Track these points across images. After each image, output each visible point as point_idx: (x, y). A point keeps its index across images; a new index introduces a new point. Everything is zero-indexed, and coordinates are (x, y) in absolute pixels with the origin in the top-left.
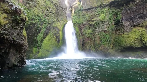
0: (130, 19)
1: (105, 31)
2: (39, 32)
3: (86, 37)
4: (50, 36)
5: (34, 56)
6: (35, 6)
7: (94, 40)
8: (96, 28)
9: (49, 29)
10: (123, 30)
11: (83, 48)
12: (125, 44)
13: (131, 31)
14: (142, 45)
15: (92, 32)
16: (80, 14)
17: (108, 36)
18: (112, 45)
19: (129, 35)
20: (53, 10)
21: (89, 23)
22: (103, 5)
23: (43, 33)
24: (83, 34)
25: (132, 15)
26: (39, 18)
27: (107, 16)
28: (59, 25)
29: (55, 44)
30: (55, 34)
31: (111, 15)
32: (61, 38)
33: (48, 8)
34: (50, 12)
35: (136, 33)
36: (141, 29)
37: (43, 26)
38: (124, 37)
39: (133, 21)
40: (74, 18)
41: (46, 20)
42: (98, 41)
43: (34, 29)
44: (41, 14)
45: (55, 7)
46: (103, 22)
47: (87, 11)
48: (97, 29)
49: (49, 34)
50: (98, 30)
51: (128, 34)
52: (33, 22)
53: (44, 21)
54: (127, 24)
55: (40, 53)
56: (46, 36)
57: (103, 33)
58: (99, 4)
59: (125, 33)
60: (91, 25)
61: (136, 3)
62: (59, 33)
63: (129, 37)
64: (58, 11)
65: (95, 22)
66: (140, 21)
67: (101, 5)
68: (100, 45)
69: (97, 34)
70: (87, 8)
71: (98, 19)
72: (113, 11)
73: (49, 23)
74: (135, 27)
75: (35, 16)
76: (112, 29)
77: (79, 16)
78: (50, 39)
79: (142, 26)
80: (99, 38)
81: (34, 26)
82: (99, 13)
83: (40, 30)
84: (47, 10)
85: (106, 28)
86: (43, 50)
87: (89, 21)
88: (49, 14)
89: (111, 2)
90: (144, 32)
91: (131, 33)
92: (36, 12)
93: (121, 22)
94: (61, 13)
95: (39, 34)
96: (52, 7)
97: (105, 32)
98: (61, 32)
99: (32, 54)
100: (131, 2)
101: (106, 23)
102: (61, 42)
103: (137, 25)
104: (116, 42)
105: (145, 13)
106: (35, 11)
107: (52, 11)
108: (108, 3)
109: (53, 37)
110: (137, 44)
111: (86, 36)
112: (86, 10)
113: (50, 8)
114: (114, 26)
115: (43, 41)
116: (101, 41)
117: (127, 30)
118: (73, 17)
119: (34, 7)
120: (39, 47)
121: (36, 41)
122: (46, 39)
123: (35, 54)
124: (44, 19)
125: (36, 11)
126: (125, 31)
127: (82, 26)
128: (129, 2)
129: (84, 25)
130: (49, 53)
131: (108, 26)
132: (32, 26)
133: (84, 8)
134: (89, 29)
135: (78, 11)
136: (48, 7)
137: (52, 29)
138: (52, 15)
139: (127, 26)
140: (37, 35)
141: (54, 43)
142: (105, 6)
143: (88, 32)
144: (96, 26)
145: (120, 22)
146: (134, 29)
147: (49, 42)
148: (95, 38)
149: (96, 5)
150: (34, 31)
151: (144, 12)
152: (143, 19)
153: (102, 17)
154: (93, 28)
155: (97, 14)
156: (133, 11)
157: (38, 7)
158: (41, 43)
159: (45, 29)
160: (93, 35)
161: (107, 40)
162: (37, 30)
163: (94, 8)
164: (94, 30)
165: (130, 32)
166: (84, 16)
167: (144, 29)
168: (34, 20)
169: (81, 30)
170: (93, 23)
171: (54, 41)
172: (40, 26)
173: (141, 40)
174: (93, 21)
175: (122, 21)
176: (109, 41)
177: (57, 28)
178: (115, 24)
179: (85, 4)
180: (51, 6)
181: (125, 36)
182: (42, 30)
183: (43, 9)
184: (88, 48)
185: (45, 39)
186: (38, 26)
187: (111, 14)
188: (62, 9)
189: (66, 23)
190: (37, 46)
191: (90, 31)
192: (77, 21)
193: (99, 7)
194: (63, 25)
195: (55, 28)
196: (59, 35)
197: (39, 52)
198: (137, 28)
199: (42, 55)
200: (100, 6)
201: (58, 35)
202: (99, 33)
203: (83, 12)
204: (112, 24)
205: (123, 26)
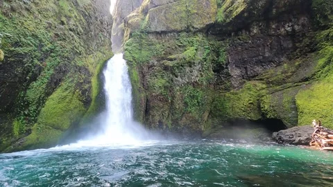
0: (241, 64)
1: (195, 85)
2: (34, 78)
3: (154, 94)
4: (66, 89)
5: (14, 142)
6: (27, 10)
7: (172, 101)
8: (177, 77)
9: (64, 72)
10: (228, 84)
11: (147, 119)
12: (231, 114)
13: (242, 88)
14: (260, 117)
15: (167, 84)
16: (144, 41)
17: (200, 94)
18: (206, 114)
19: (239, 96)
20: (77, 23)
21: (161, 62)
22: (192, 29)
23: (46, 81)
24: (147, 88)
25: (245, 56)
26: (37, 41)
27: (199, 52)
28: (91, 62)
29: (76, 111)
30: (79, 84)
31: (208, 51)
32: (94, 93)
33: (64, 19)
34: (70, 30)
35: (251, 93)
36: (260, 85)
37: (47, 63)
38: (229, 99)
39: (246, 68)
40: (130, 48)
41: (57, 49)
42: (179, 105)
43: (20, 70)
44: (42, 31)
45: (82, 18)
46: (190, 64)
47: (159, 36)
48: (179, 77)
49: (64, 85)
50: (181, 80)
51: (236, 94)
52: (19, 50)
53: (52, 51)
54: (235, 72)
55: (33, 132)
56: (53, 90)
57: (191, 87)
58: (184, 25)
59: (232, 91)
60: (166, 68)
61: (252, 34)
62: (90, 82)
63: (239, 99)
64: (92, 27)
65: (176, 62)
66: (258, 69)
67: (188, 27)
68: (184, 113)
69: (178, 88)
70: (159, 30)
71: (181, 56)
72: (211, 43)
73: (63, 57)
74: (250, 80)
75: (25, 36)
76: (208, 80)
77: (141, 45)
78: (65, 97)
79: (261, 80)
80: (182, 97)
81: (21, 61)
82: (185, 43)
83: (37, 72)
84: (63, 23)
85: (197, 76)
86: (41, 125)
87: (163, 59)
88: (65, 34)
89: (207, 25)
90: (264, 91)
91: (242, 92)
92: (30, 24)
93: (225, 67)
94: (97, 32)
95: (35, 84)
96: (76, 17)
97: (194, 87)
98: (94, 81)
99: (8, 137)
100: (244, 31)
101: (198, 67)
102: (93, 103)
103: (253, 77)
104: (215, 107)
105: (267, 55)
106: (25, 23)
107: (74, 27)
108: (202, 26)
109: (74, 93)
110: (252, 115)
111: (154, 91)
112: (157, 33)
113: (69, 18)
114: (211, 74)
115: (44, 103)
116: (186, 104)
117: (236, 86)
118: (127, 45)
119: (25, 13)
120: (31, 119)
121: (24, 102)
122: (55, 95)
123: (18, 137)
124: (50, 46)
125: (31, 22)
126: (232, 86)
127: (145, 69)
128: (240, 30)
129: (151, 66)
130: (58, 133)
131: (201, 74)
132: (14, 62)
133: (153, 30)
134: (162, 77)
135: (139, 33)
136: (66, 16)
137: (72, 71)
138: (75, 36)
139: (235, 77)
140: (28, 85)
141: (75, 108)
142: (197, 31)
143: (159, 82)
144: (177, 71)
145: (223, 68)
146: (249, 84)
147: (60, 105)
148: (173, 97)
149: (178, 26)
150: (20, 75)
151: (264, 53)
152: (263, 66)
153: (189, 53)
154: (171, 76)
155: (179, 46)
156: (246, 49)
157: (37, 13)
158: (37, 107)
159: (52, 71)
160: (170, 91)
161: (198, 102)
162: (29, 72)
163: (173, 31)
164: (172, 80)
165: (241, 90)
166: (152, 47)
167: (264, 86)
168: (20, 46)
169: (144, 76)
170: (170, 64)
171: (76, 102)
172: (39, 63)
173: (259, 107)
174: (171, 60)
175: (227, 65)
176: (202, 104)
177: (86, 69)
178: (214, 71)
179: (156, 20)
180: (73, 15)
181: (232, 96)
182: (42, 73)
183: (51, 20)
184: (157, 118)
185: (51, 96)
186: (32, 61)
187: (208, 49)
188: (102, 23)
189: (109, 59)
190: (26, 115)
191: (163, 81)
192: (136, 56)
193: (185, 31)
194: (101, 62)
195: (80, 69)
196: (90, 87)
197: (29, 132)
198: (253, 82)
199: (38, 139)
200: (187, 30)
201: (86, 86)
202: (181, 87)
203: (151, 37)
204: (208, 70)
205: (228, 75)
